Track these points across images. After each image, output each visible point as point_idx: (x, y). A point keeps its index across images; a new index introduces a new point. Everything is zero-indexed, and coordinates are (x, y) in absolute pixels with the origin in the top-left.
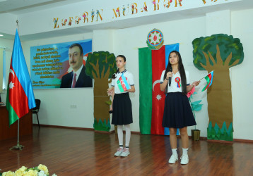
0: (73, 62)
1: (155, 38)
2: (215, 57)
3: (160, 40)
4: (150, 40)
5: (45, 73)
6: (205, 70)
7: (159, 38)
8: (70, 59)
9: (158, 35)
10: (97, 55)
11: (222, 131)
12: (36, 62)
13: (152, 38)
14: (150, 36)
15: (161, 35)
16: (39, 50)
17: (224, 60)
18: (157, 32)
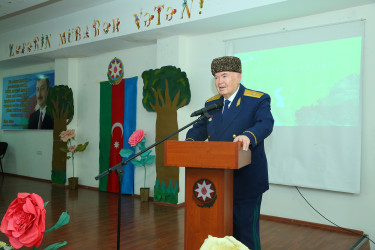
0: (40, 98)
1: (116, 69)
2: (164, 95)
3: (120, 72)
4: (110, 72)
5: (15, 110)
6: (154, 111)
7: (119, 69)
8: (38, 94)
9: (118, 66)
10: (58, 89)
11: (169, 191)
12: (8, 96)
13: (112, 70)
14: (110, 67)
15: (121, 66)
16: (10, 82)
17: (172, 100)
18: (118, 62)
